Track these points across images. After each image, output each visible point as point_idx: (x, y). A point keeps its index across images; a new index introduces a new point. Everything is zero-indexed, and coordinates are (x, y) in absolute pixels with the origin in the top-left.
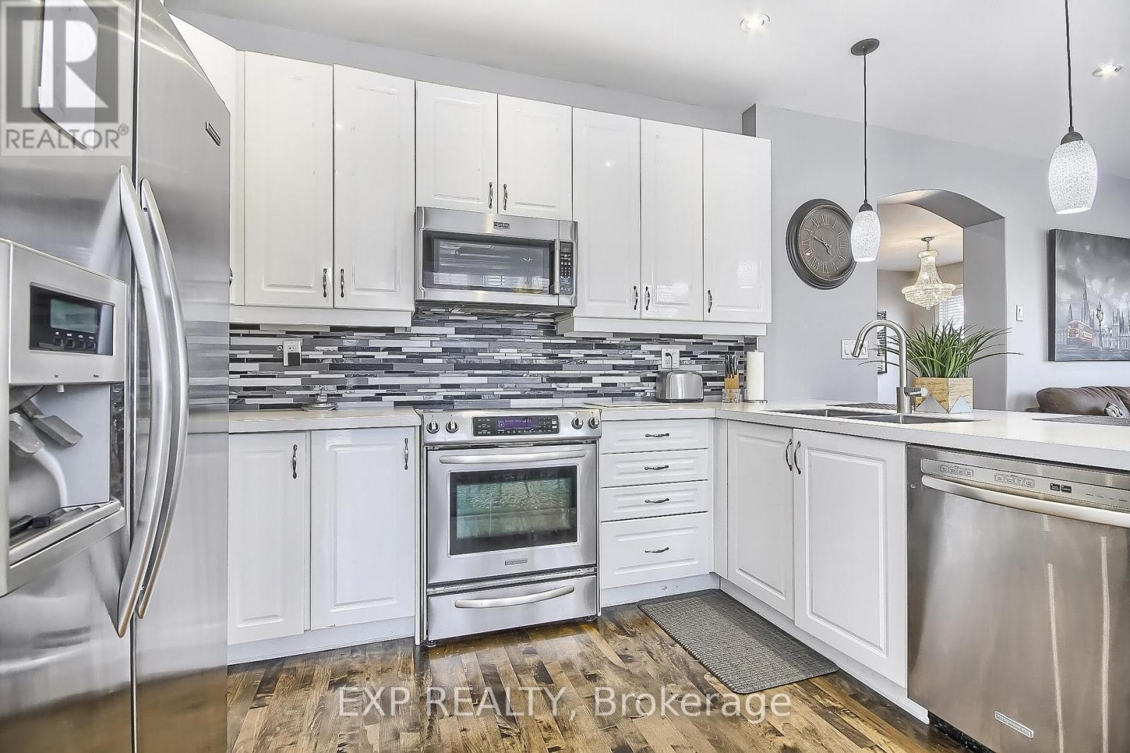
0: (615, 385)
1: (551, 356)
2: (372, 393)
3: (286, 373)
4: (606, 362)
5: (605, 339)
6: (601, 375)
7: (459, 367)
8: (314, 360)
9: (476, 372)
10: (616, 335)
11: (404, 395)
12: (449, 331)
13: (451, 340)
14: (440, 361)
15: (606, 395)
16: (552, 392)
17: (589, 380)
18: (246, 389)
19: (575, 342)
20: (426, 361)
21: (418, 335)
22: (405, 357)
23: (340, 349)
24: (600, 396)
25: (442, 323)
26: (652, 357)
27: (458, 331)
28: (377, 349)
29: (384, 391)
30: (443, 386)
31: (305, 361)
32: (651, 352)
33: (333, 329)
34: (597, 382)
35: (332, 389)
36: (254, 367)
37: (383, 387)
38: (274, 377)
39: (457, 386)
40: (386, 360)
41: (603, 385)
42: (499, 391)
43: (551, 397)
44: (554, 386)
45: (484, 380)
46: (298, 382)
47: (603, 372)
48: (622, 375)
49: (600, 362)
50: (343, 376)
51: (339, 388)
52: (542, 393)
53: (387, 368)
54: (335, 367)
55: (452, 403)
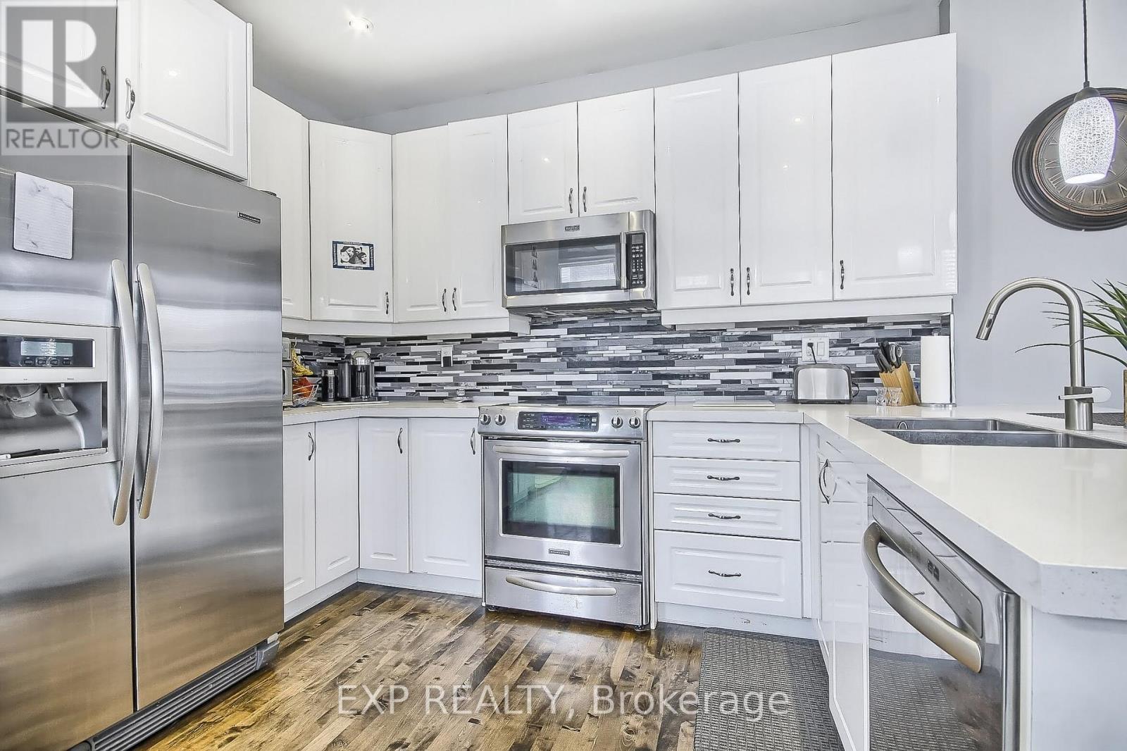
0: (738, 382)
1: (661, 352)
2: (500, 389)
3: (444, 372)
4: (728, 356)
5: (725, 330)
6: (721, 371)
7: (571, 365)
8: (460, 362)
9: (587, 370)
10: (738, 325)
11: (526, 390)
12: (562, 331)
13: (565, 340)
14: (555, 360)
15: (728, 393)
16: (663, 390)
17: (706, 376)
18: (421, 385)
19: (688, 335)
20: (543, 360)
21: (537, 337)
22: (526, 357)
23: (478, 352)
24: (720, 394)
25: (555, 325)
26: (789, 349)
27: (570, 332)
28: (505, 351)
29: (510, 387)
30: (559, 383)
31: (455, 362)
32: (787, 343)
33: (474, 336)
34: (715, 379)
35: (473, 385)
36: (424, 368)
37: (510, 384)
38: (436, 375)
39: (569, 383)
40: (511, 360)
41: (723, 382)
42: (608, 388)
43: (662, 394)
44: (664, 383)
45: (594, 377)
46: (450, 379)
47: (723, 368)
48: (747, 370)
49: (719, 356)
50: (481, 374)
51: (479, 384)
52: (652, 390)
53: (512, 367)
54: (475, 367)
55: (565, 398)
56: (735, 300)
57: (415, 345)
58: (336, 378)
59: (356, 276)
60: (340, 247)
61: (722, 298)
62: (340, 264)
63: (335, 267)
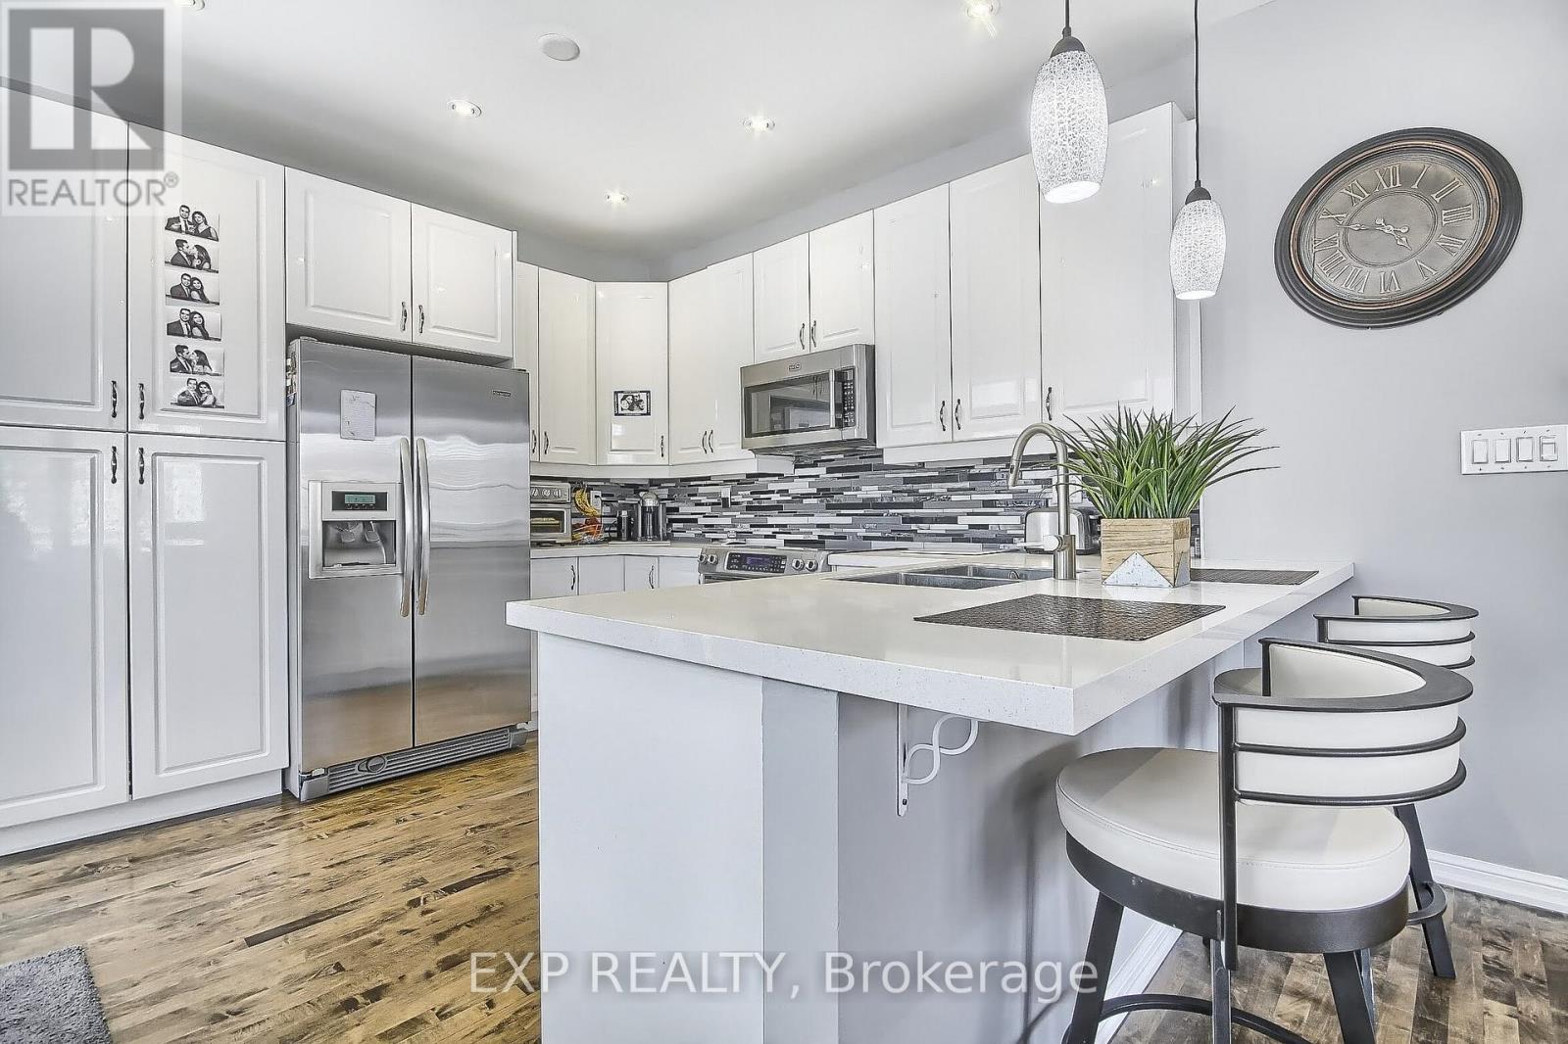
0: (986, 527)
1: (910, 492)
2: (769, 531)
3: (724, 514)
4: (975, 497)
5: (973, 467)
6: (969, 514)
7: (829, 507)
8: (737, 503)
9: (843, 512)
10: (987, 461)
11: (789, 533)
12: (821, 471)
13: (825, 480)
14: (815, 501)
15: (976, 540)
16: (912, 535)
17: (953, 520)
18: (706, 526)
19: (937, 474)
20: (805, 501)
21: (800, 477)
22: (790, 498)
23: (751, 493)
24: (968, 540)
25: (814, 465)
26: (1038, 488)
27: (830, 471)
28: (772, 492)
29: (777, 530)
30: (819, 526)
31: (733, 504)
32: (1037, 482)
33: (749, 476)
34: (964, 522)
35: (746, 527)
36: (707, 510)
37: (777, 526)
38: (717, 517)
39: (827, 526)
40: (778, 501)
41: (972, 527)
42: (862, 532)
43: (911, 540)
44: (913, 527)
45: (849, 520)
46: (728, 521)
47: (971, 510)
48: (995, 514)
49: (967, 498)
50: (753, 516)
51: (751, 526)
52: (902, 534)
53: (778, 508)
54: (749, 508)
55: (824, 543)
56: (947, 436)
57: (700, 485)
58: (629, 519)
59: (637, 422)
60: (621, 396)
61: (933, 433)
62: (620, 412)
63: (616, 415)
